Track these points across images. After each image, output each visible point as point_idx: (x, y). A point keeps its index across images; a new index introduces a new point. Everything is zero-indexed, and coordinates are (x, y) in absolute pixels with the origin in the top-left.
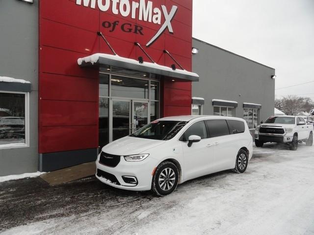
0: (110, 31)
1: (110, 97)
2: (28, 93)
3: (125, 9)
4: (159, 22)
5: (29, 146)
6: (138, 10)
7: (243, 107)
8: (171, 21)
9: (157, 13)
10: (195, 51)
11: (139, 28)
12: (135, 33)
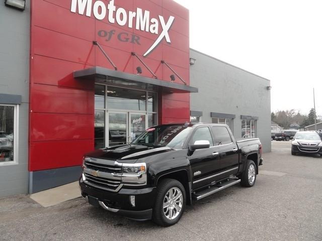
0: (107, 40)
1: (106, 109)
2: (18, 106)
3: (122, 18)
4: (156, 31)
5: (18, 163)
6: (135, 19)
7: (241, 118)
8: (168, 31)
9: (155, 23)
10: (192, 61)
11: (136, 38)
12: (131, 42)
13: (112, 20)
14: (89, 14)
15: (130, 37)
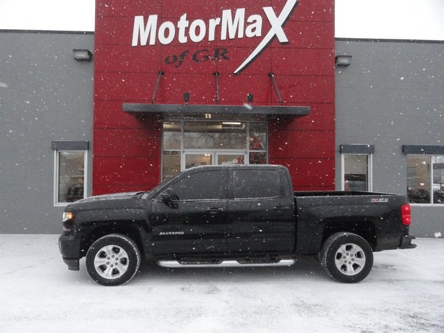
0: (176, 67)
1: (182, 150)
3: (198, 33)
4: (258, 33)
8: (283, 26)
9: (255, 21)
10: (341, 61)
11: (221, 52)
13: (183, 39)
14: (152, 42)
15: (212, 53)
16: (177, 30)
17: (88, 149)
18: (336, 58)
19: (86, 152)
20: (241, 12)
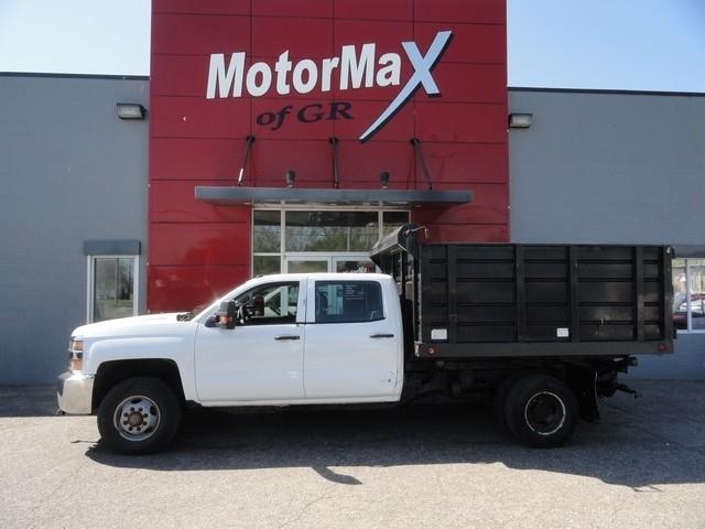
0: (274, 129)
1: (282, 255)
3: (305, 79)
4: (395, 80)
8: (431, 70)
9: (390, 63)
10: (517, 121)
11: (341, 107)
12: (330, 119)
13: (283, 89)
14: (237, 93)
15: (327, 110)
16: (275, 75)
17: (140, 254)
18: (510, 117)
19: (137, 258)
20: (369, 50)
